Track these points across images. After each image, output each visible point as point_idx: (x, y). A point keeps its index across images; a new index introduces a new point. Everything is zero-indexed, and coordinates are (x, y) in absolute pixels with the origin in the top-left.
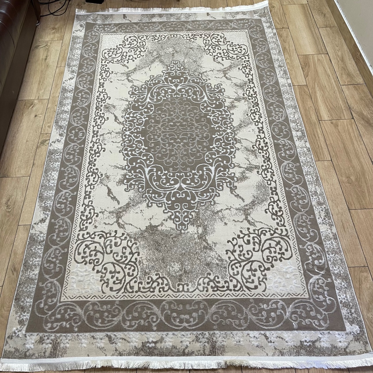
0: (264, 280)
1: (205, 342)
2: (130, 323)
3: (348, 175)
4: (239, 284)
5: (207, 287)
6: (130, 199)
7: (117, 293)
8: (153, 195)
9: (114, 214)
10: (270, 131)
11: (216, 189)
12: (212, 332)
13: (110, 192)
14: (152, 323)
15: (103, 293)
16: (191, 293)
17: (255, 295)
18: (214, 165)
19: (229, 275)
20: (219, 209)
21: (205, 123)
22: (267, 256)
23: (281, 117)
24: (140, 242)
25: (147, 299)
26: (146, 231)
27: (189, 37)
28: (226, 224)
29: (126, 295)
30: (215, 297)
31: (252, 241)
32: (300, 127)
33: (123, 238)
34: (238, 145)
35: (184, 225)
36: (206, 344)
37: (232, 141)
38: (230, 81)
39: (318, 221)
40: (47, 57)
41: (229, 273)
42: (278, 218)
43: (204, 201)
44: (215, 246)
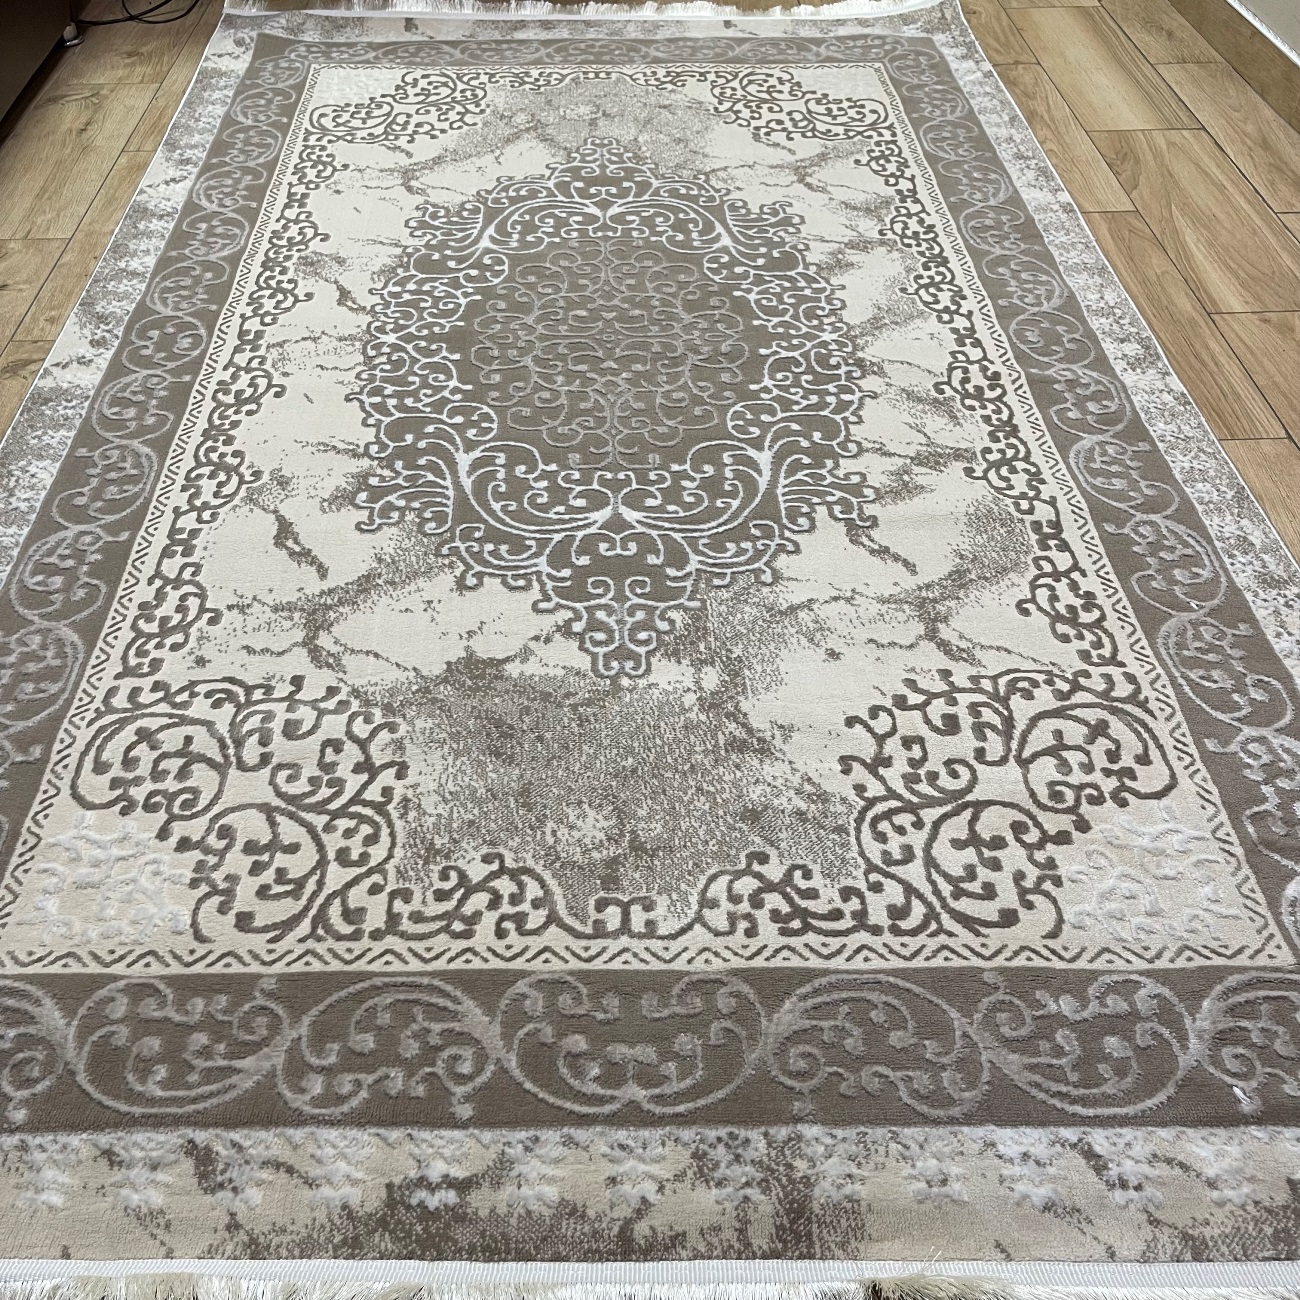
0: (1047, 886)
1: (748, 1184)
2: (328, 1086)
4: (916, 903)
5: (748, 917)
6: (380, 560)
7: (271, 941)
8: (490, 547)
9: (297, 615)
11: (783, 527)
12: (782, 1132)
13: (285, 531)
14: (450, 1085)
15: (199, 937)
16: (665, 943)
17: (1007, 953)
18: (767, 444)
19: (860, 861)
20: (797, 599)
21: (723, 311)
22: (1051, 784)
23: (1049, 299)
24: (411, 723)
25: (430, 967)
26: (445, 681)
27: (657, 79)
28: (833, 655)
29: (320, 948)
30: (795, 962)
31: (966, 721)
32: (1133, 330)
33: (331, 704)
34: (871, 383)
35: (635, 657)
36: (754, 1193)
37: (844, 369)
39: (1276, 648)
40: (88, 124)
41: (862, 854)
42: (1085, 632)
43: (729, 571)
44: (786, 739)
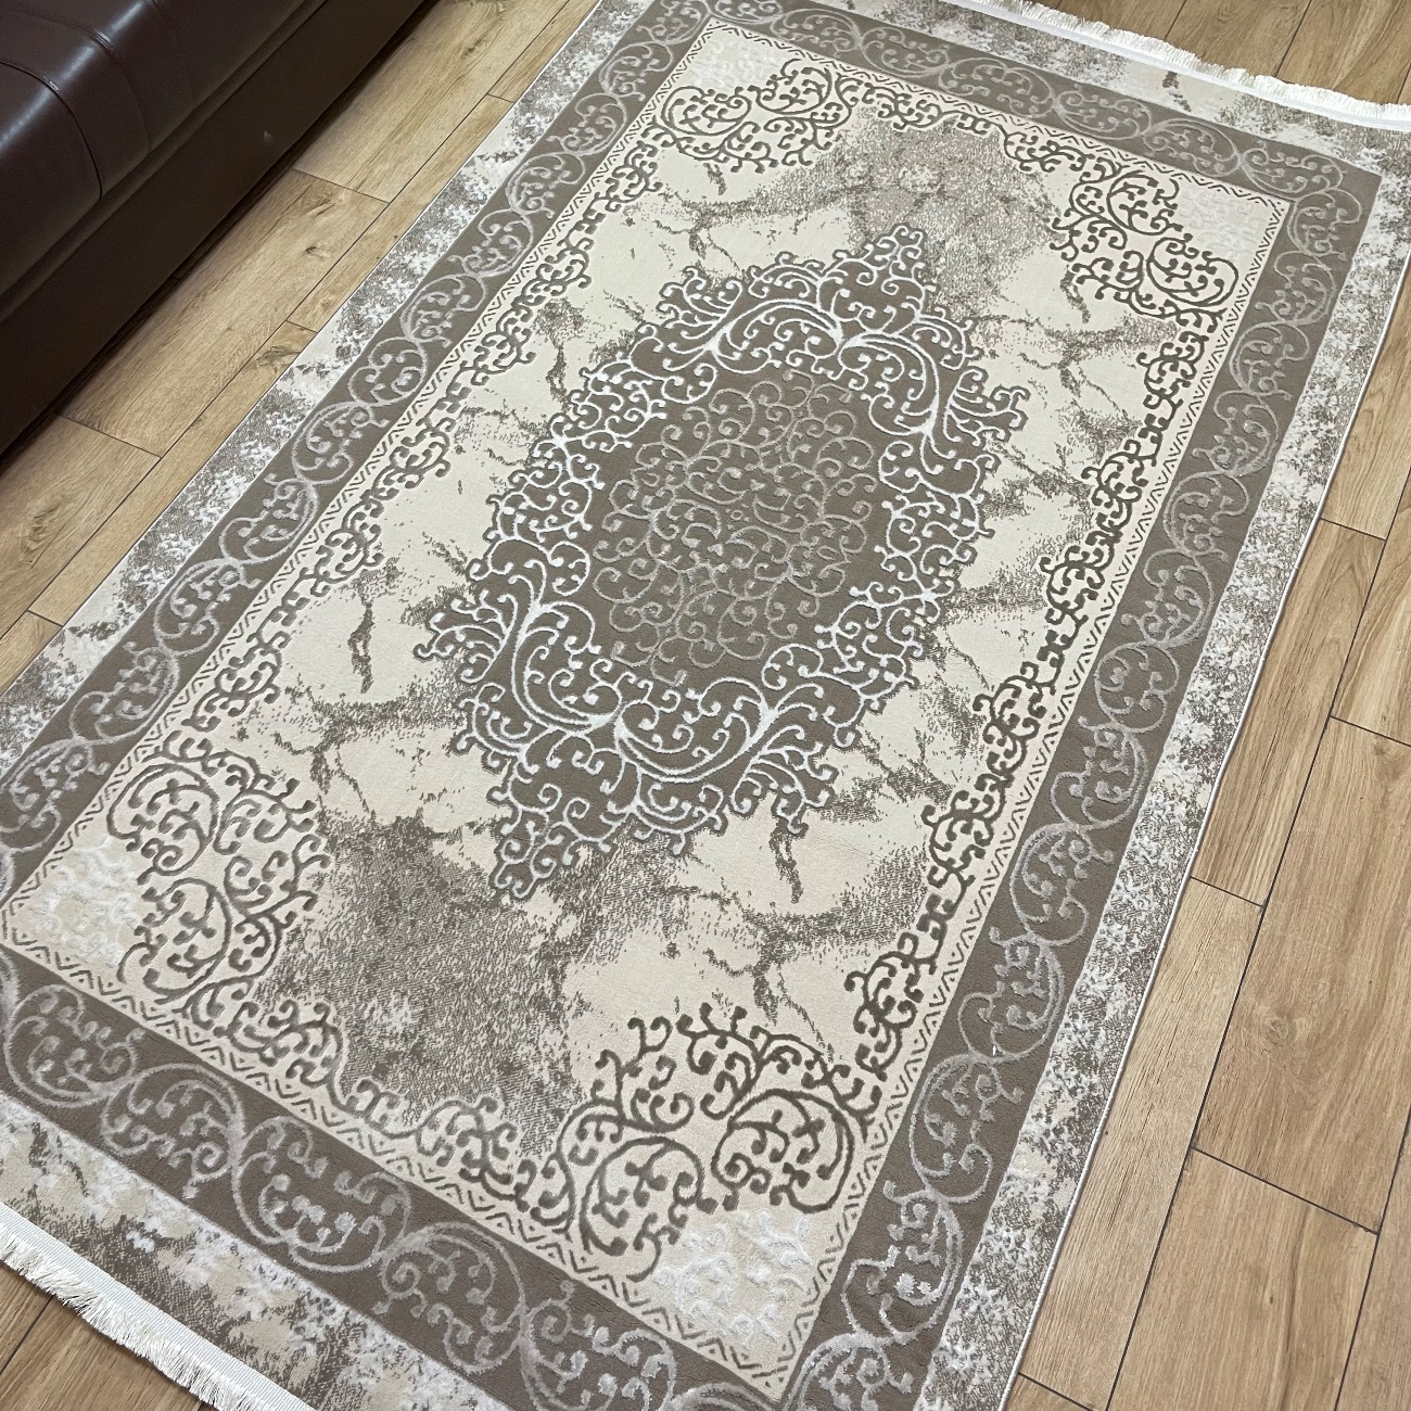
0: (664, 1238)
1: (313, 1340)
2: (129, 1130)
3: (1289, 1002)
4: (565, 1200)
5: (450, 1149)
6: (412, 692)
7: (159, 1002)
8: (496, 715)
9: (326, 720)
10: (1088, 668)
11: (727, 801)
12: (359, 1318)
13: (363, 631)
14: (194, 1168)
15: (120, 976)
16: (384, 1138)
17: (594, 1274)
18: (781, 702)
19: (554, 1147)
20: (685, 882)
21: (857, 523)
22: (737, 1156)
23: (1176, 632)
24: (338, 865)
25: (234, 1075)
26: (386, 835)
27: (1030, 151)
28: (673, 951)
29: (182, 1023)
30: (453, 1201)
31: (719, 1066)
33: (298, 819)
34: (923, 670)
35: (527, 878)
36: (311, 1349)
37: (911, 642)
38: (1070, 396)
39: (1025, 1127)
40: (478, 43)
41: (560, 1138)
42: (882, 1031)
43: (654, 827)
44: (578, 1013)
